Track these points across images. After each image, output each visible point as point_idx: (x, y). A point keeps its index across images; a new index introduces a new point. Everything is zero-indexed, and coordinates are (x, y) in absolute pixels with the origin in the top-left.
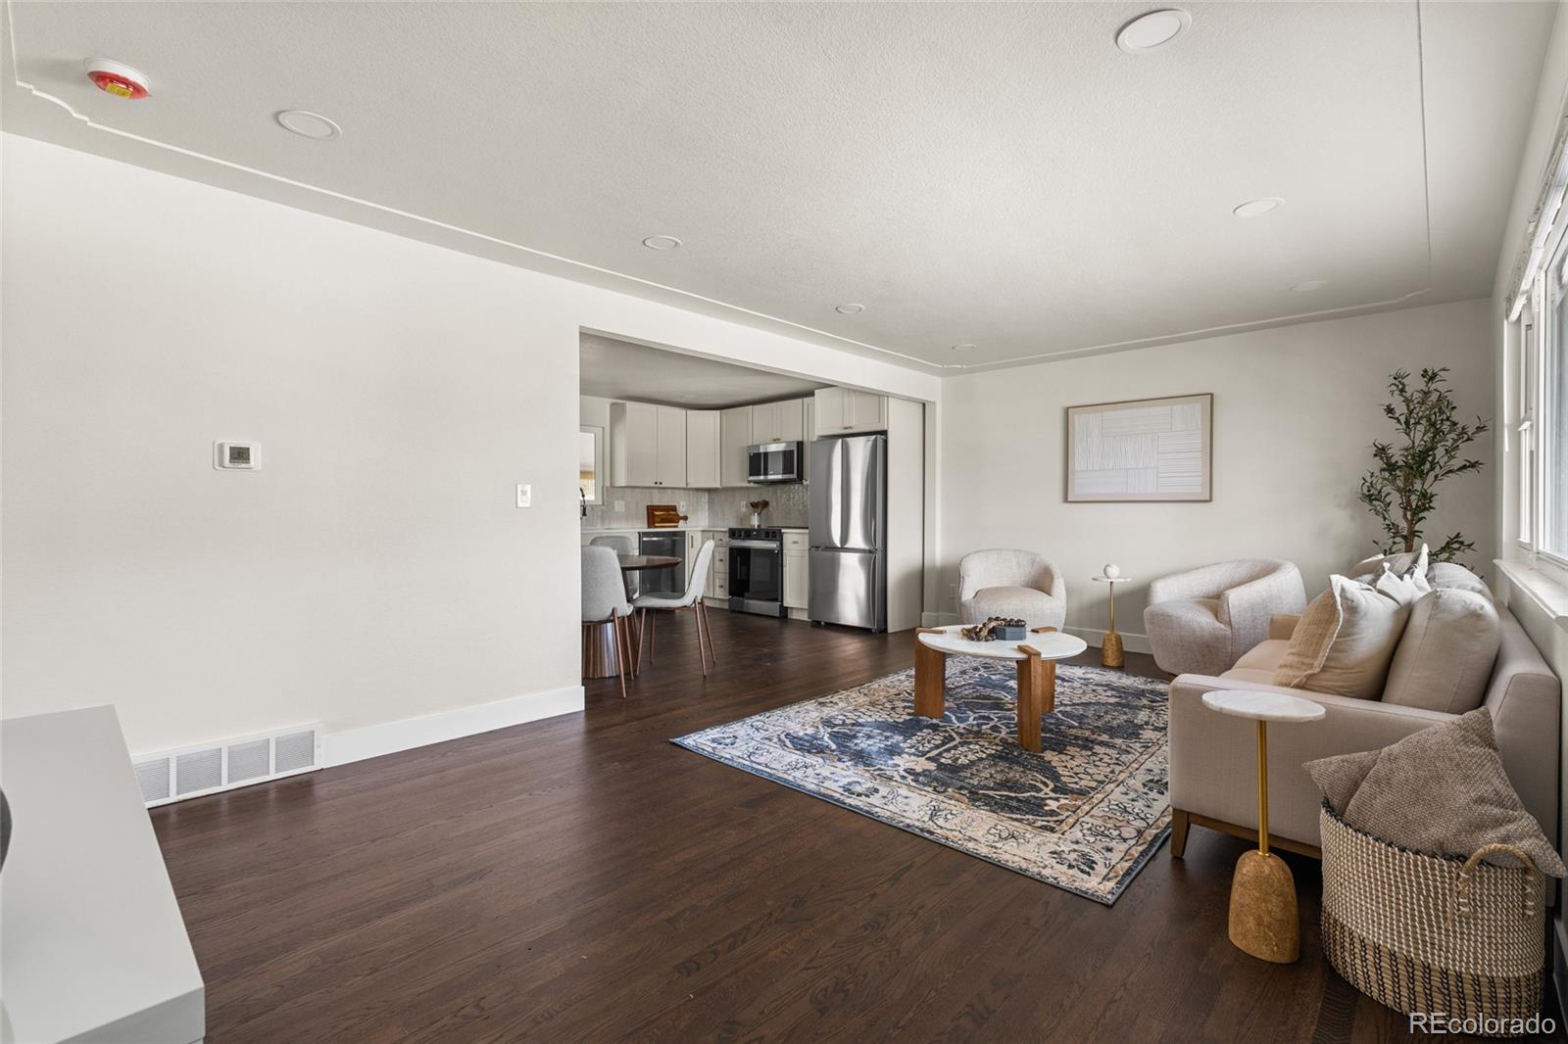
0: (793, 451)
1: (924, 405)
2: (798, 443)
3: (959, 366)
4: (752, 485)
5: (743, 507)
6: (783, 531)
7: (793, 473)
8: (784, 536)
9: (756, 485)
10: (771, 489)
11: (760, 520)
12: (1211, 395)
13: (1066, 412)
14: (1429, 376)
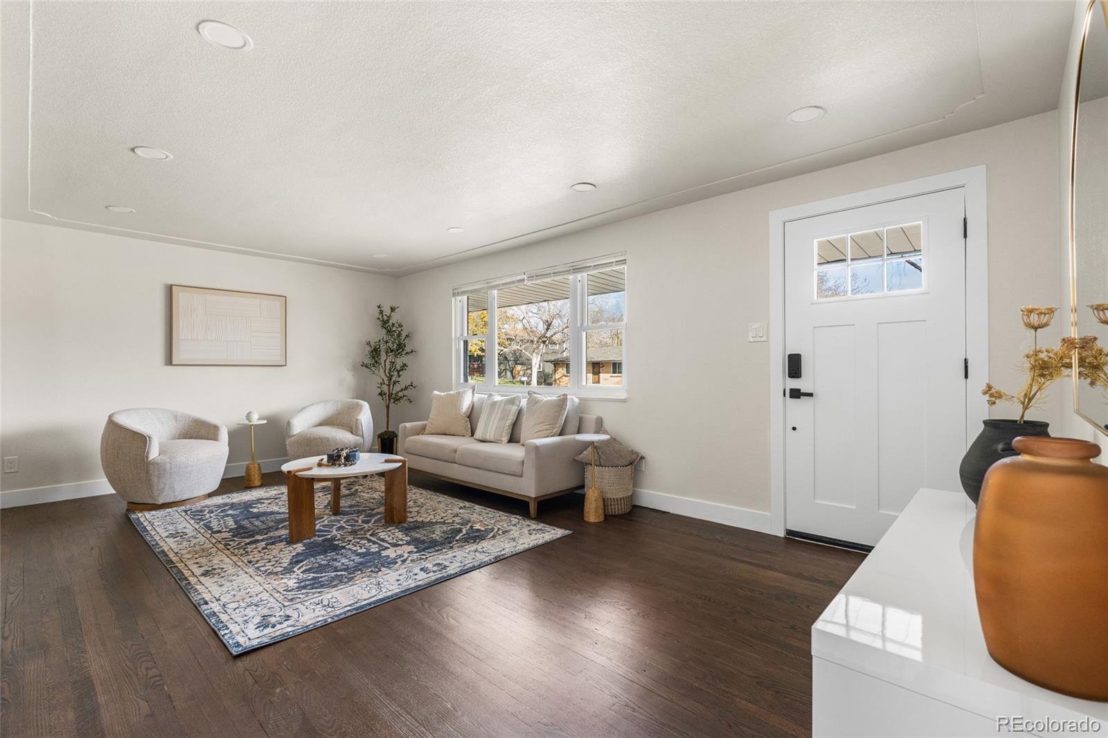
3: (50, 217)
12: (286, 297)
13: (169, 290)
14: (393, 309)
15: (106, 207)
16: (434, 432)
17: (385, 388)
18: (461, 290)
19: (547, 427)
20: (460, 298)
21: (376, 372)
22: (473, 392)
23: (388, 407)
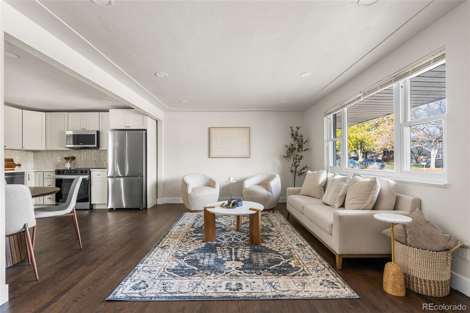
0: (95, 135)
1: (157, 121)
2: (97, 131)
3: (174, 109)
4: (68, 149)
5: (59, 159)
6: (91, 170)
7: (95, 144)
8: (92, 172)
9: (69, 149)
10: (77, 151)
11: (71, 165)
12: (250, 128)
13: (209, 129)
14: (298, 128)
15: (180, 101)
16: (304, 194)
17: (294, 169)
18: (328, 112)
19: (358, 202)
20: (328, 116)
21: (290, 160)
22: (327, 172)
23: (295, 178)
